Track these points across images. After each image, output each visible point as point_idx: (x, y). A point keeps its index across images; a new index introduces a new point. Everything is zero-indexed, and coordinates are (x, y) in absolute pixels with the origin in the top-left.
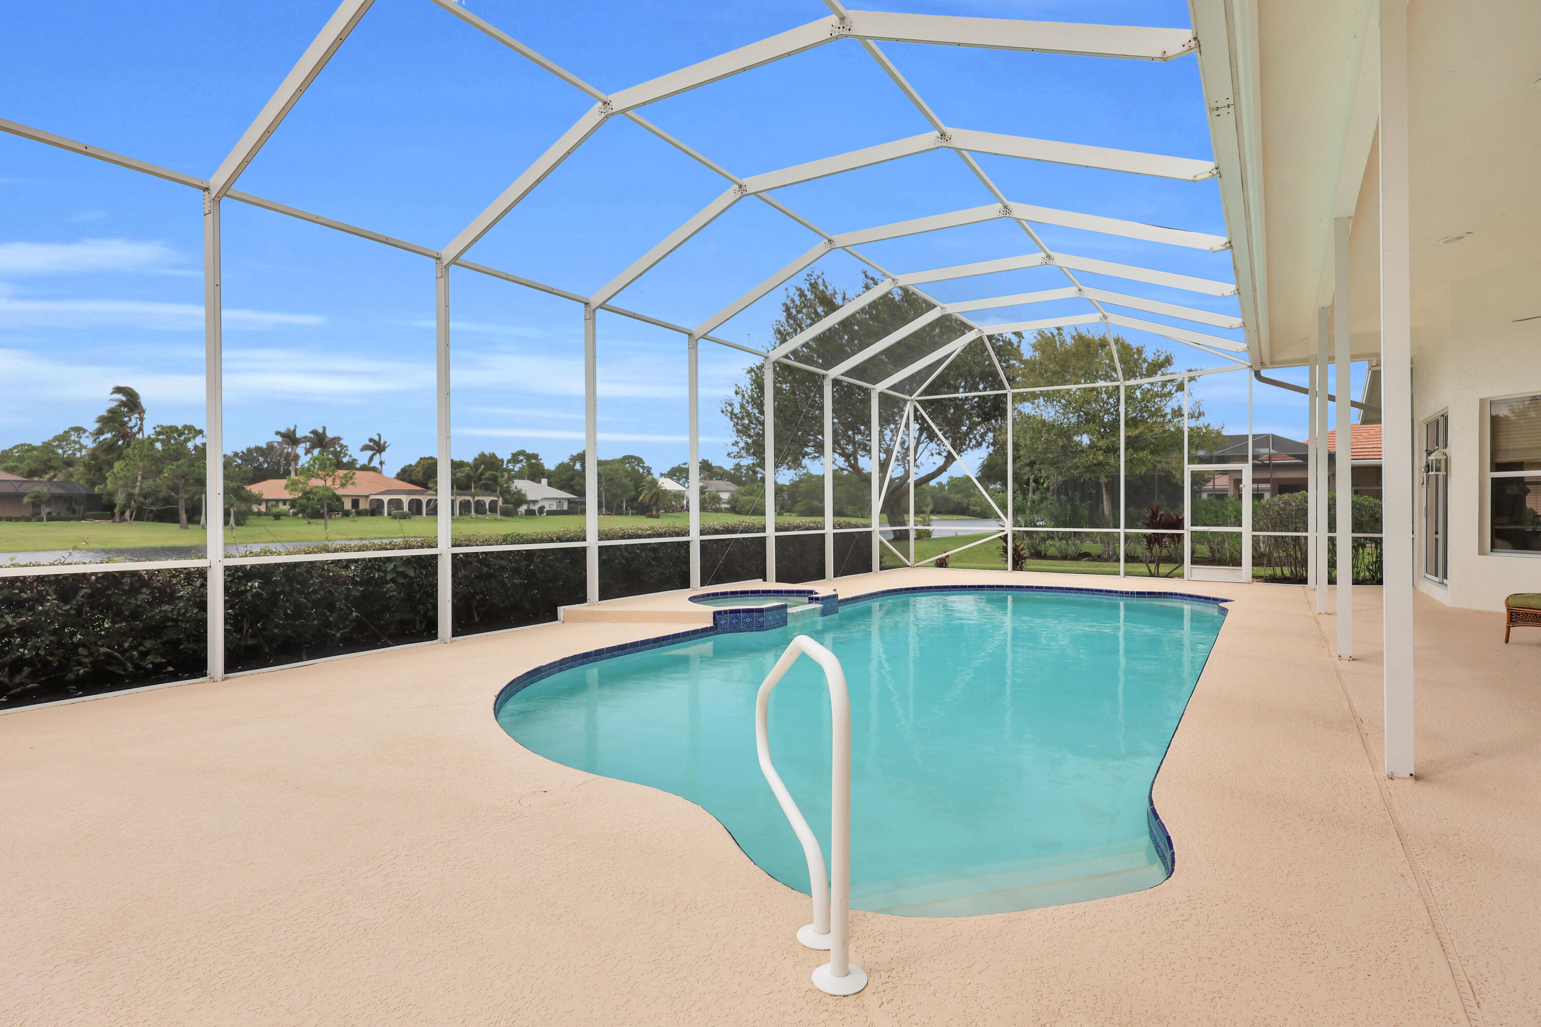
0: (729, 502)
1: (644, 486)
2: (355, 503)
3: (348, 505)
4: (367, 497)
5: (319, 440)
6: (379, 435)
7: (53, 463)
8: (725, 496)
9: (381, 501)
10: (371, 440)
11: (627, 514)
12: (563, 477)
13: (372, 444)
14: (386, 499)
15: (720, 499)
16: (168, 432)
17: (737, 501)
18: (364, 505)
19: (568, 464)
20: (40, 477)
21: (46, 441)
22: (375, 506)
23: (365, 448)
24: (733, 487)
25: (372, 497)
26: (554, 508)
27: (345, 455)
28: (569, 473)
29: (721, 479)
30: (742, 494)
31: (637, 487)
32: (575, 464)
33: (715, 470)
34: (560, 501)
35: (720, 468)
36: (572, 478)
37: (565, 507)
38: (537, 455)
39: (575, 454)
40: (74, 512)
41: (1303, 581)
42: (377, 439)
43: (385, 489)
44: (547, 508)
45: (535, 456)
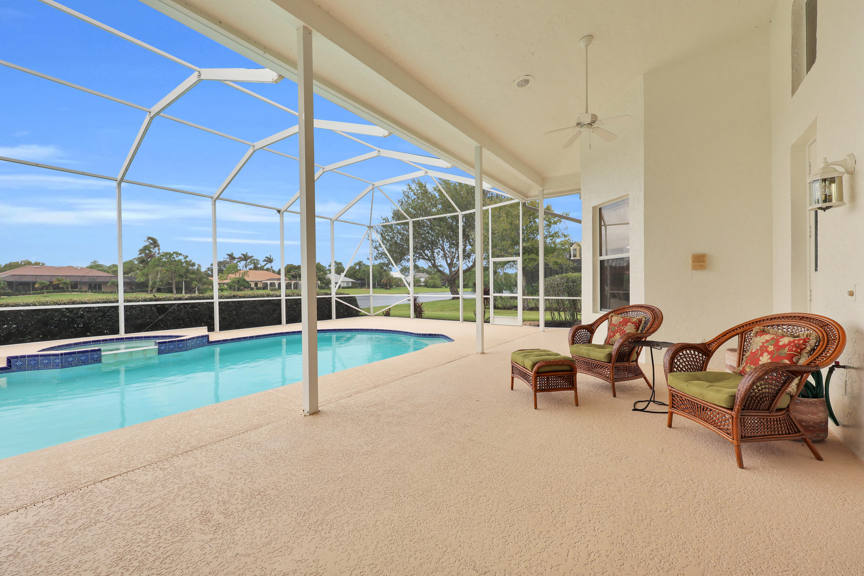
0: (424, 282)
1: (384, 276)
2: (256, 284)
3: (253, 285)
4: (261, 281)
5: (245, 258)
6: (270, 256)
7: (133, 269)
8: (422, 280)
9: (267, 283)
10: (266, 257)
11: (377, 288)
12: (351, 272)
13: (267, 259)
14: (269, 282)
15: (420, 281)
16: (166, 254)
17: (427, 282)
18: (260, 285)
19: (353, 267)
20: (127, 274)
21: (131, 259)
22: (264, 286)
23: (265, 261)
24: (426, 275)
25: (263, 282)
26: (345, 286)
27: (259, 264)
28: (354, 271)
29: (423, 273)
30: (430, 279)
31: (381, 276)
32: (356, 266)
33: (420, 268)
34: (348, 282)
35: (422, 268)
36: (355, 273)
37: (350, 285)
38: (341, 263)
39: (356, 262)
40: (133, 289)
41: (539, 326)
42: (269, 257)
43: (269, 278)
44: (342, 286)
45: (340, 264)
